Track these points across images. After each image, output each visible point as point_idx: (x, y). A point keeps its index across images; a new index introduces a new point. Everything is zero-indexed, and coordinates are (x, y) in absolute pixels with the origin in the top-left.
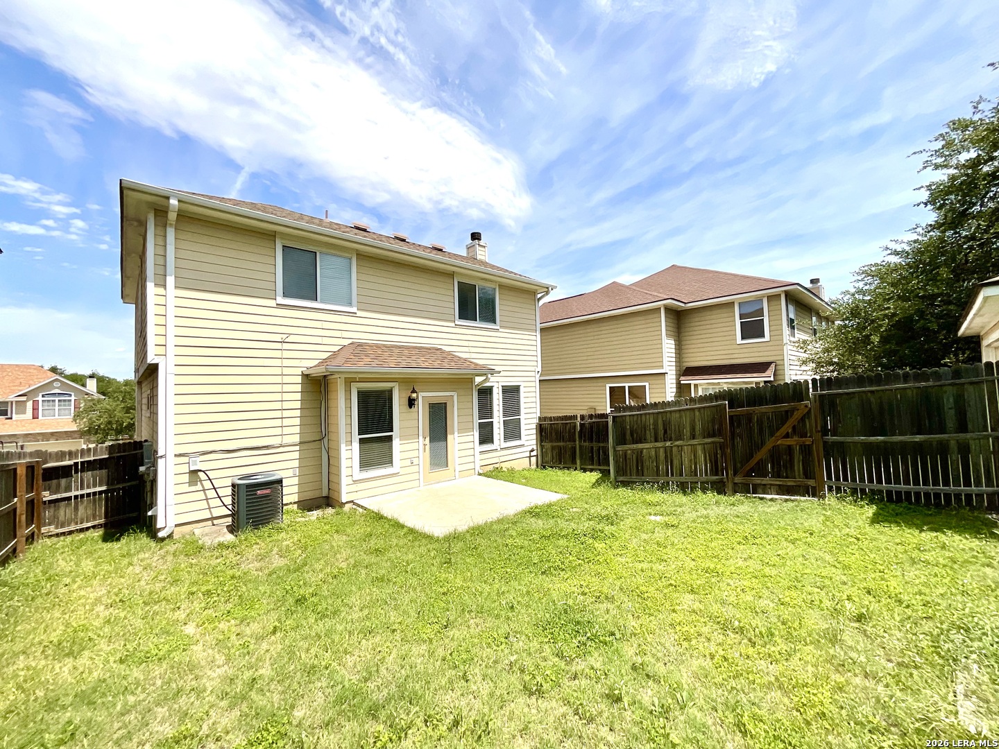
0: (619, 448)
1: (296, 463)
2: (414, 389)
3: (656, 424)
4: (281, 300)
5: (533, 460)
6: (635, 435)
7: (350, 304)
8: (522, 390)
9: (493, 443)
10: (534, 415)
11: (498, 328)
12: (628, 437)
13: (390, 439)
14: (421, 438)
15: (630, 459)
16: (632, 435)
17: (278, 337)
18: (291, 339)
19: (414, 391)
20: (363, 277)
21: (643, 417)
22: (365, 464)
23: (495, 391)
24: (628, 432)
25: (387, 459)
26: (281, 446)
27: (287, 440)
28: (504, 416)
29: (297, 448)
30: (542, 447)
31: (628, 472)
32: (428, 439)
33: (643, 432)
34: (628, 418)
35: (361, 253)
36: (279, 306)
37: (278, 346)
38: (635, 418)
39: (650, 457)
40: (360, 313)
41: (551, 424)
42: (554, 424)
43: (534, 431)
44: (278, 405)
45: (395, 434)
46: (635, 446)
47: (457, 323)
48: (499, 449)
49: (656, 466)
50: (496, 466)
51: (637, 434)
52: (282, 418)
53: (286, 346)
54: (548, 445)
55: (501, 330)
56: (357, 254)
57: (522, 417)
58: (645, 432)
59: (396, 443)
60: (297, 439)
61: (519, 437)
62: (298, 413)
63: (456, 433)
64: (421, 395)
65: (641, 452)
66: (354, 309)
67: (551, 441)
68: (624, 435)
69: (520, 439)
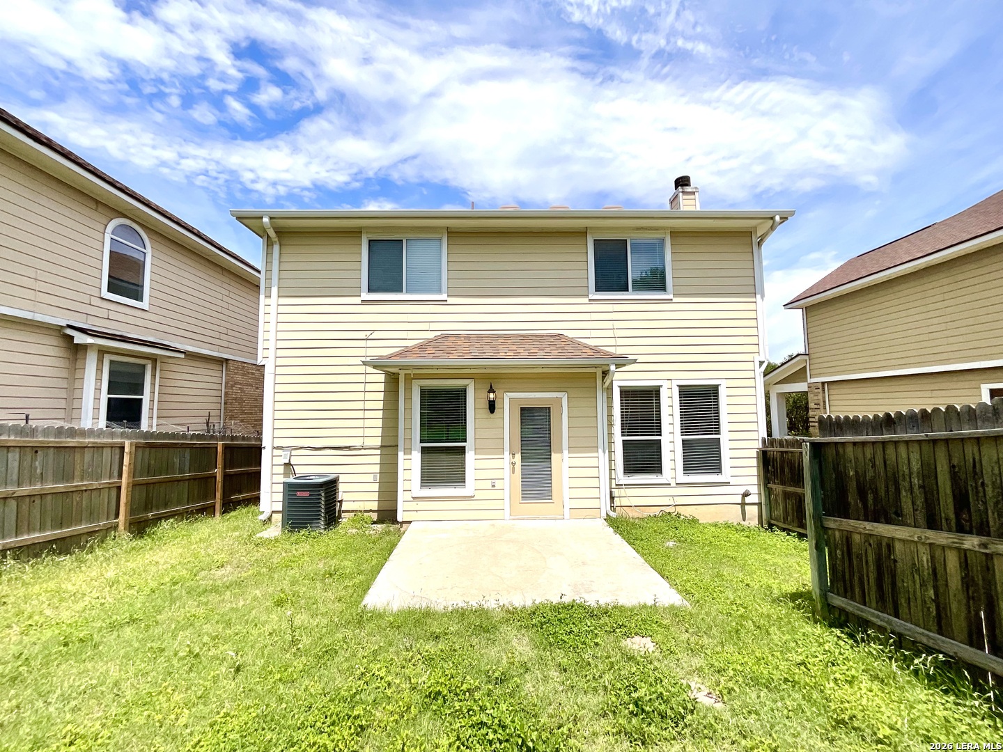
0: (831, 523)
1: (377, 469)
2: (491, 387)
3: (929, 473)
4: (366, 296)
5: (752, 511)
6: (870, 497)
7: (439, 291)
8: (722, 392)
9: (661, 472)
10: (754, 435)
11: (671, 296)
12: (852, 498)
13: (462, 451)
14: (507, 453)
15: (859, 557)
16: (862, 493)
17: (362, 335)
18: (375, 335)
19: (491, 390)
20: (454, 257)
21: (890, 451)
22: (428, 478)
23: (664, 394)
24: (852, 486)
25: (457, 476)
26: (363, 448)
27: (369, 442)
28: (685, 431)
29: (378, 452)
30: (769, 492)
31: (857, 590)
32: (518, 457)
33: (892, 489)
34: (850, 449)
35: (453, 230)
36: (364, 302)
37: (362, 343)
38: (869, 451)
39: (915, 569)
40: (451, 300)
41: (781, 452)
42: (786, 452)
43: (754, 462)
44: (360, 405)
45: (469, 445)
46: (868, 526)
47: (591, 297)
48: (673, 484)
49: (936, 601)
50: (667, 510)
51: (875, 492)
52: (364, 419)
53: (370, 343)
54: (777, 488)
55: (675, 300)
56: (448, 232)
57: (725, 437)
58: (898, 491)
59: (470, 456)
60: (378, 442)
61: (717, 468)
62: (380, 414)
63: (566, 452)
64: (508, 396)
65: (890, 547)
66: (444, 297)
67: (783, 483)
68: (842, 490)
69: (721, 472)
